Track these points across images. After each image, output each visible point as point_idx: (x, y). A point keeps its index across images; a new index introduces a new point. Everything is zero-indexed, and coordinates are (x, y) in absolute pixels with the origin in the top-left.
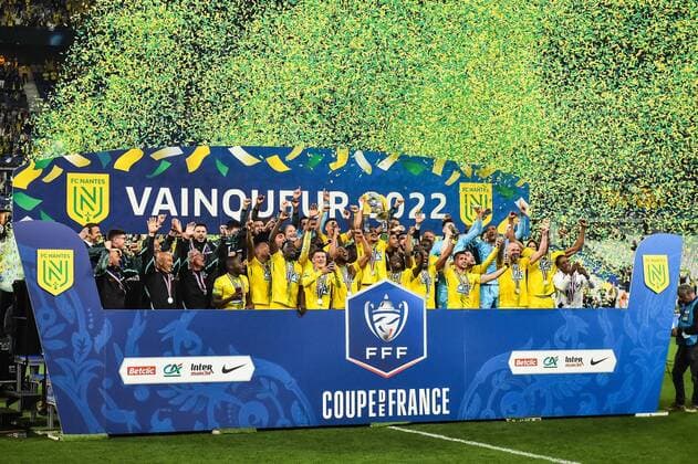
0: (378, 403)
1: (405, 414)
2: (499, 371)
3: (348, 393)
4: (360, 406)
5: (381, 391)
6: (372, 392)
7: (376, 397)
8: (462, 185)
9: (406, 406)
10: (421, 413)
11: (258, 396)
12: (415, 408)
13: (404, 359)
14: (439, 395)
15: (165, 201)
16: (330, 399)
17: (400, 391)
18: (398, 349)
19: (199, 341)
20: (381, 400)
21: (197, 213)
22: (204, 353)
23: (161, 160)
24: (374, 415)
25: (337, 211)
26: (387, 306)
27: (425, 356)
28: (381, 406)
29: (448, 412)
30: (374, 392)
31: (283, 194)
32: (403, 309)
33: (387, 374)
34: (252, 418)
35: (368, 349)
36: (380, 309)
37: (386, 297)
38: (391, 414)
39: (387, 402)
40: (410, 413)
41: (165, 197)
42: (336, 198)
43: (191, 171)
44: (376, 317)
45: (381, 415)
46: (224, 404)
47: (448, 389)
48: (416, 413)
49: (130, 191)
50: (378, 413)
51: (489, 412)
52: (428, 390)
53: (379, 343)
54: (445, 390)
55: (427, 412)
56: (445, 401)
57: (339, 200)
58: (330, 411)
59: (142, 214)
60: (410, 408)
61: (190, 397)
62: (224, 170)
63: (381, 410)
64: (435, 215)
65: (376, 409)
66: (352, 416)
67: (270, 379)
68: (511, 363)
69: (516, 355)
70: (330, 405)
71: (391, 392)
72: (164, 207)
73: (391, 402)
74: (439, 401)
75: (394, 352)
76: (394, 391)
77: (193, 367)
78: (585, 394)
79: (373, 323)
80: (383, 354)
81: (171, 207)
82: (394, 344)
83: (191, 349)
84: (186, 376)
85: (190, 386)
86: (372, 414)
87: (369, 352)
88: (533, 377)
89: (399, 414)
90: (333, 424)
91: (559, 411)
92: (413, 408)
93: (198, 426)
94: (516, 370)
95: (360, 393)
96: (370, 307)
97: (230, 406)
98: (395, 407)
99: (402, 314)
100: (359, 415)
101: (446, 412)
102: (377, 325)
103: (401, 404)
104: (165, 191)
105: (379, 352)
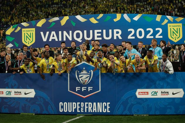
0: (81, 107)
1: (91, 111)
2: (131, 97)
3: (69, 103)
4: (74, 108)
5: (82, 103)
6: (78, 103)
7: (80, 105)
8: (169, 25)
9: (92, 109)
10: (98, 111)
11: (36, 103)
12: (96, 109)
13: (91, 92)
14: (106, 105)
15: (53, 36)
16: (62, 105)
17: (89, 103)
18: (89, 88)
19: (17, 84)
20: (82, 106)
21: (65, 39)
22: (18, 88)
23: (52, 22)
24: (79, 111)
25: (117, 37)
26: (84, 72)
27: (100, 90)
28: (82, 108)
29: (109, 112)
30: (79, 103)
31: (96, 31)
32: (91, 73)
33: (84, 97)
34: (34, 110)
35: (77, 88)
36: (82, 73)
37: (84, 69)
38: (86, 111)
39: (84, 107)
40: (93, 111)
41: (53, 35)
42: (117, 32)
43: (62, 25)
44: (80, 76)
45: (82, 111)
46: (25, 105)
47: (109, 103)
48: (96, 111)
49: (42, 33)
50: (81, 111)
51: (127, 112)
52: (101, 103)
53: (81, 85)
54: (108, 103)
55: (101, 111)
56: (108, 107)
57: (118, 33)
58: (62, 109)
59: (46, 41)
60: (94, 109)
61: (14, 102)
62: (74, 24)
63: (82, 110)
64: (157, 36)
65: (80, 109)
66: (71, 111)
67: (40, 97)
68: (137, 94)
69: (139, 90)
70: (62, 107)
71: (86, 103)
72: (53, 38)
73: (86, 107)
74: (106, 107)
75: (87, 89)
76: (87, 103)
77: (15, 92)
78: (169, 106)
79: (79, 78)
80: (83, 90)
81: (55, 38)
82: (88, 86)
83: (14, 86)
84: (13, 95)
85: (14, 98)
86: (78, 111)
87: (77, 89)
88: (146, 99)
89: (89, 111)
90: (64, 114)
91: (158, 113)
92: (95, 109)
93: (16, 112)
94: (139, 96)
95: (74, 103)
96: (78, 72)
97: (27, 106)
98: (87, 109)
99: (90, 75)
100: (73, 111)
101: (108, 111)
102: (80, 79)
103: (90, 108)
104: (53, 33)
105: (81, 89)
